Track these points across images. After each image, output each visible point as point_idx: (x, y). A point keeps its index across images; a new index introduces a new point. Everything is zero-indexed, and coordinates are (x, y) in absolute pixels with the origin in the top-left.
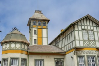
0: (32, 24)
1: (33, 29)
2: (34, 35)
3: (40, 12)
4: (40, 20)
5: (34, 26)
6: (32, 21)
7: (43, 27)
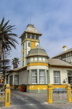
0: (26, 37)
1: (28, 42)
2: (28, 48)
3: (33, 26)
4: (33, 34)
5: (28, 39)
6: (26, 34)
7: (36, 40)
